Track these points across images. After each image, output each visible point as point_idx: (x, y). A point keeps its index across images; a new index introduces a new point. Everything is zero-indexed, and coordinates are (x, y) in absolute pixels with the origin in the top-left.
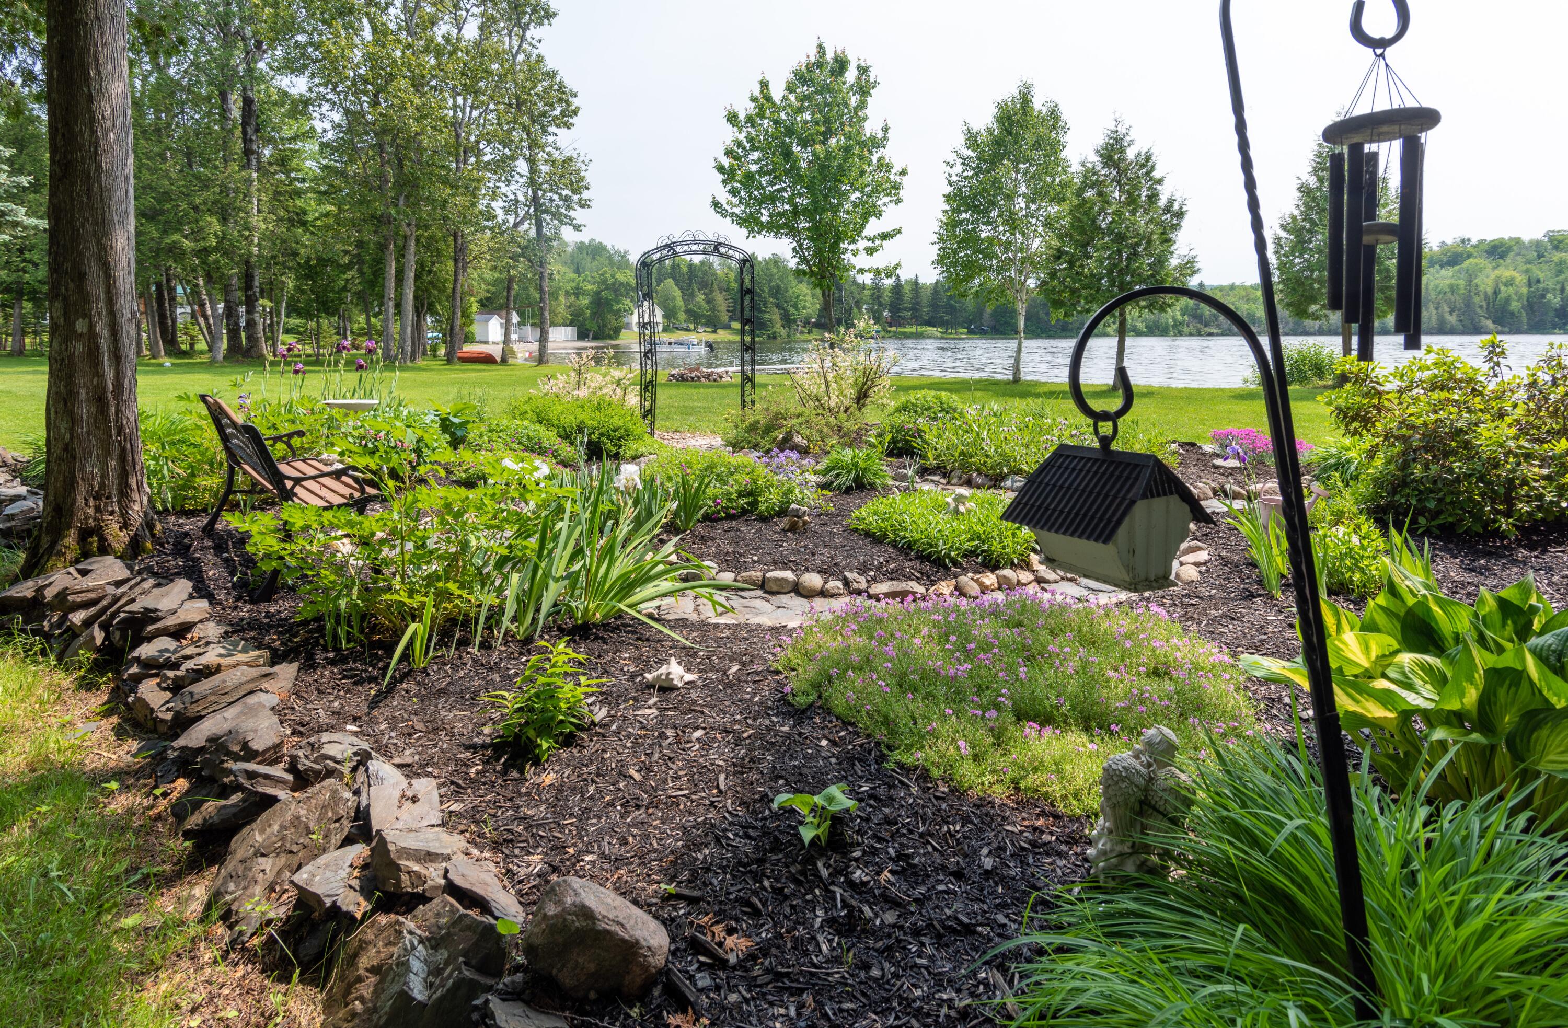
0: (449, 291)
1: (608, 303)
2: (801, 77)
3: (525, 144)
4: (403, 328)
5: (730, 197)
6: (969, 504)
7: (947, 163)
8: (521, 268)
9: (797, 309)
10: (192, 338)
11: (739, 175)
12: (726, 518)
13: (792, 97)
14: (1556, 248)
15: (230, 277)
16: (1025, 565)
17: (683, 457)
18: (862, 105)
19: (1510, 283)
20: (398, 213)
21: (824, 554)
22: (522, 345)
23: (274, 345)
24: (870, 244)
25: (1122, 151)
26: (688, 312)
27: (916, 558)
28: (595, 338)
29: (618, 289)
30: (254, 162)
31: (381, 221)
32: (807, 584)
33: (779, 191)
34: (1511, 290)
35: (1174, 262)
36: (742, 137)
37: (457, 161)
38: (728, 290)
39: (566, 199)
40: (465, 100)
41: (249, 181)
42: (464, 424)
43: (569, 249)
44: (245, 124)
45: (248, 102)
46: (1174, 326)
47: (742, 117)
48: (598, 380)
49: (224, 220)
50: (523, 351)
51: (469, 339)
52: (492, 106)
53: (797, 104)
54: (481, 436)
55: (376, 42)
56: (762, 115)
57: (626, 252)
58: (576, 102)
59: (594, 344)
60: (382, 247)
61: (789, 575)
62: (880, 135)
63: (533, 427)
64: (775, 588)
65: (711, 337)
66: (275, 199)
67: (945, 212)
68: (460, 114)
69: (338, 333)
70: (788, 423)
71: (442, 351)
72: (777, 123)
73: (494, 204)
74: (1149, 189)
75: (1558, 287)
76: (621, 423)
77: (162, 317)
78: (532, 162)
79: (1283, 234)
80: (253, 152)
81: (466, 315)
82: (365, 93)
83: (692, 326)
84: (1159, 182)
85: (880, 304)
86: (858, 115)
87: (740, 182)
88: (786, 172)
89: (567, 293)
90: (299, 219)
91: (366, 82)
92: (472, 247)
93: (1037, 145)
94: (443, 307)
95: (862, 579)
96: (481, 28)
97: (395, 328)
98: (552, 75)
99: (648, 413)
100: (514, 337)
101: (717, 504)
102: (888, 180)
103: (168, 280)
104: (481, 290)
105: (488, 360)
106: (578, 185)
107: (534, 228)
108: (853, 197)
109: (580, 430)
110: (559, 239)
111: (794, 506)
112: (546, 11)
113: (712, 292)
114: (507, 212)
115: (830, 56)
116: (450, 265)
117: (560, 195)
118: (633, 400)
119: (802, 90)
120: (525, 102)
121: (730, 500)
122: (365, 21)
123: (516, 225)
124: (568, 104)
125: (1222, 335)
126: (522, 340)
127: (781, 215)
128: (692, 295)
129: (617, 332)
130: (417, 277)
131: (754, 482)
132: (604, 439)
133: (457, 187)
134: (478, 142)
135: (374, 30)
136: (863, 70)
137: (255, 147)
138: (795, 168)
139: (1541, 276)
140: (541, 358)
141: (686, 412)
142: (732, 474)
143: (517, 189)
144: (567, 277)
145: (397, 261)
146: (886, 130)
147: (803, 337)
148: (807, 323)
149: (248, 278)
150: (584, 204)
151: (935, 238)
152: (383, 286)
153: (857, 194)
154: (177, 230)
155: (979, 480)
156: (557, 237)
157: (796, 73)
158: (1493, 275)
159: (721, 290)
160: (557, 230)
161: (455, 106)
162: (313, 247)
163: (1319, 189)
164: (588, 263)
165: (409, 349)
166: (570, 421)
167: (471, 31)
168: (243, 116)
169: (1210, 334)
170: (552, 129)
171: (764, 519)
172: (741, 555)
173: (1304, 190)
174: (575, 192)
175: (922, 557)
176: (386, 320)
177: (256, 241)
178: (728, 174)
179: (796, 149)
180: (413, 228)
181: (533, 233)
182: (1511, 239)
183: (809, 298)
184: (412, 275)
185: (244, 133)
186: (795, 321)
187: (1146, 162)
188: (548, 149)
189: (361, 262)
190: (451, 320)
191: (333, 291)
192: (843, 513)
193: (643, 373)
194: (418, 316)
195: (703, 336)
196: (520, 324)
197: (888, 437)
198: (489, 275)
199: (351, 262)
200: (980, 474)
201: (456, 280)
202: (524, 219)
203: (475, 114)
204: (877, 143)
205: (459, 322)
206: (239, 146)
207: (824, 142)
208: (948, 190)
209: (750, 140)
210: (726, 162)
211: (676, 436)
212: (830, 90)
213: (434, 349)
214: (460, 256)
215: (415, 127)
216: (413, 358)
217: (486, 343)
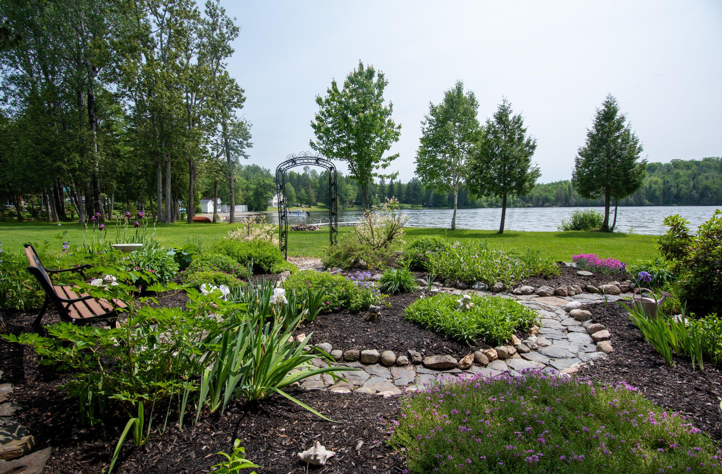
0: (188, 188)
1: (261, 194)
2: (352, 80)
3: (221, 116)
4: (166, 206)
5: (318, 140)
6: (471, 304)
7: (422, 123)
8: (221, 177)
9: (346, 196)
10: (72, 212)
11: (323, 129)
12: (332, 313)
13: (347, 90)
14: (675, 167)
15: (86, 183)
16: (511, 343)
17: (306, 276)
18: (380, 94)
19: (656, 183)
20: (162, 150)
21: (393, 338)
22: (223, 214)
23: (110, 215)
24: (384, 163)
25: (506, 116)
26: (298, 198)
27: (448, 340)
28: (256, 210)
29: (266, 188)
30: (95, 127)
31: (154, 154)
32: (387, 358)
33: (341, 137)
34: (656, 186)
35: (529, 171)
36: (324, 110)
37: (189, 125)
38: (315, 187)
39: (241, 143)
40: (192, 95)
41: (93, 136)
42: (190, 255)
43: (243, 169)
44: (89, 107)
45: (90, 97)
46: (513, 203)
47: (324, 100)
48: (258, 231)
49: (82, 156)
50: (223, 216)
51: (198, 211)
52: (205, 98)
53: (349, 94)
54: (197, 263)
55: (148, 65)
56: (333, 100)
57: (269, 170)
58: (244, 95)
59: (256, 213)
60: (156, 167)
61: (375, 352)
62: (388, 108)
63: (224, 257)
64: (367, 361)
65: (308, 209)
66: (105, 145)
67: (421, 147)
68: (190, 102)
69: (138, 209)
70: (356, 254)
71: (186, 217)
72: (340, 103)
73: (207, 146)
74: (519, 135)
75: (676, 185)
76: (270, 254)
77: (57, 202)
78: (224, 125)
79: (580, 157)
80: (94, 122)
81: (196, 200)
82: (144, 91)
83: (299, 205)
84: (524, 131)
85: (384, 194)
86: (378, 99)
87: (323, 133)
88: (345, 128)
89: (243, 189)
90: (117, 154)
91: (144, 85)
92: (198, 167)
93: (464, 114)
94: (185, 196)
95: (418, 354)
96: (199, 59)
97: (163, 206)
98: (232, 81)
99: (284, 248)
100: (219, 210)
101: (327, 305)
102: (393, 131)
103: (59, 185)
104: (204, 188)
105: (207, 221)
106: (246, 136)
107: (226, 158)
108: (376, 140)
109: (249, 258)
110: (238, 162)
111: (372, 306)
112: (229, 50)
113: (308, 188)
114: (213, 149)
115: (365, 69)
116: (188, 175)
117: (238, 141)
118: (276, 241)
119: (352, 86)
120: (220, 95)
121: (334, 302)
122: (143, 55)
123: (218, 156)
124: (241, 96)
125: (534, 207)
126: (223, 211)
127: (342, 149)
128: (299, 190)
129: (266, 207)
130: (172, 182)
131: (347, 290)
132: (262, 263)
133: (190, 137)
134: (199, 116)
135: (147, 59)
136: (381, 76)
137: (94, 119)
138: (349, 126)
139: (669, 180)
140: (231, 220)
141: (301, 246)
142: (334, 286)
143: (217, 138)
144: (243, 182)
145: (163, 174)
146: (391, 106)
147: (349, 209)
148: (351, 202)
149: (94, 183)
150: (249, 145)
151: (415, 160)
152: (157, 186)
153: (379, 139)
154: (60, 160)
155: (461, 285)
156: (237, 162)
157: (349, 78)
158: (649, 180)
159: (312, 187)
160: (237, 159)
161: (187, 97)
162: (122, 167)
163: (597, 135)
164: (251, 175)
165: (170, 216)
166: (244, 253)
167: (194, 61)
168: (88, 104)
169: (529, 207)
170: (233, 109)
171: (354, 312)
172: (345, 338)
173: (590, 135)
174: (245, 140)
175: (451, 339)
176: (159, 203)
177: (97, 165)
178: (317, 129)
179: (350, 116)
180: (169, 157)
181: (226, 160)
182: (657, 163)
183: (352, 191)
184: (170, 180)
185: (89, 112)
186: (346, 202)
187: (518, 121)
188: (231, 118)
189: (146, 175)
190: (189, 202)
191: (134, 189)
192: (397, 309)
193: (281, 227)
194: (174, 200)
195: (304, 209)
196: (222, 204)
197: (410, 261)
198: (206, 181)
199: (142, 175)
200: (460, 281)
201: (191, 183)
202: (222, 153)
203: (197, 102)
204: (387, 113)
205: (192, 204)
206: (87, 119)
207: (363, 112)
208: (422, 136)
209: (328, 111)
210: (316, 123)
211: (297, 259)
212: (366, 87)
213: (183, 216)
214: (192, 171)
215: (167, 107)
216: (172, 220)
217: (207, 213)
